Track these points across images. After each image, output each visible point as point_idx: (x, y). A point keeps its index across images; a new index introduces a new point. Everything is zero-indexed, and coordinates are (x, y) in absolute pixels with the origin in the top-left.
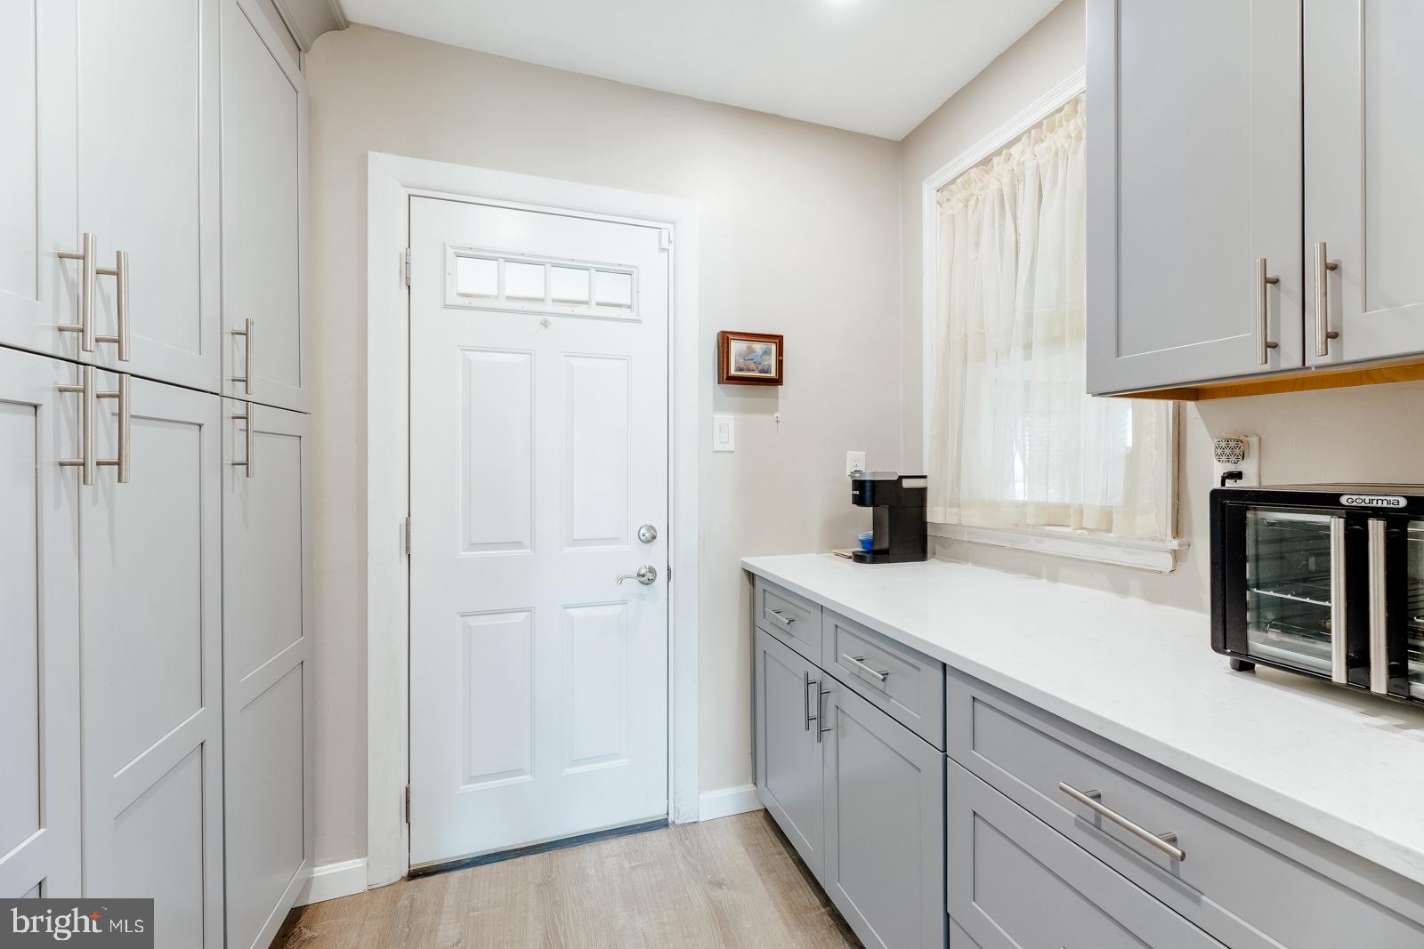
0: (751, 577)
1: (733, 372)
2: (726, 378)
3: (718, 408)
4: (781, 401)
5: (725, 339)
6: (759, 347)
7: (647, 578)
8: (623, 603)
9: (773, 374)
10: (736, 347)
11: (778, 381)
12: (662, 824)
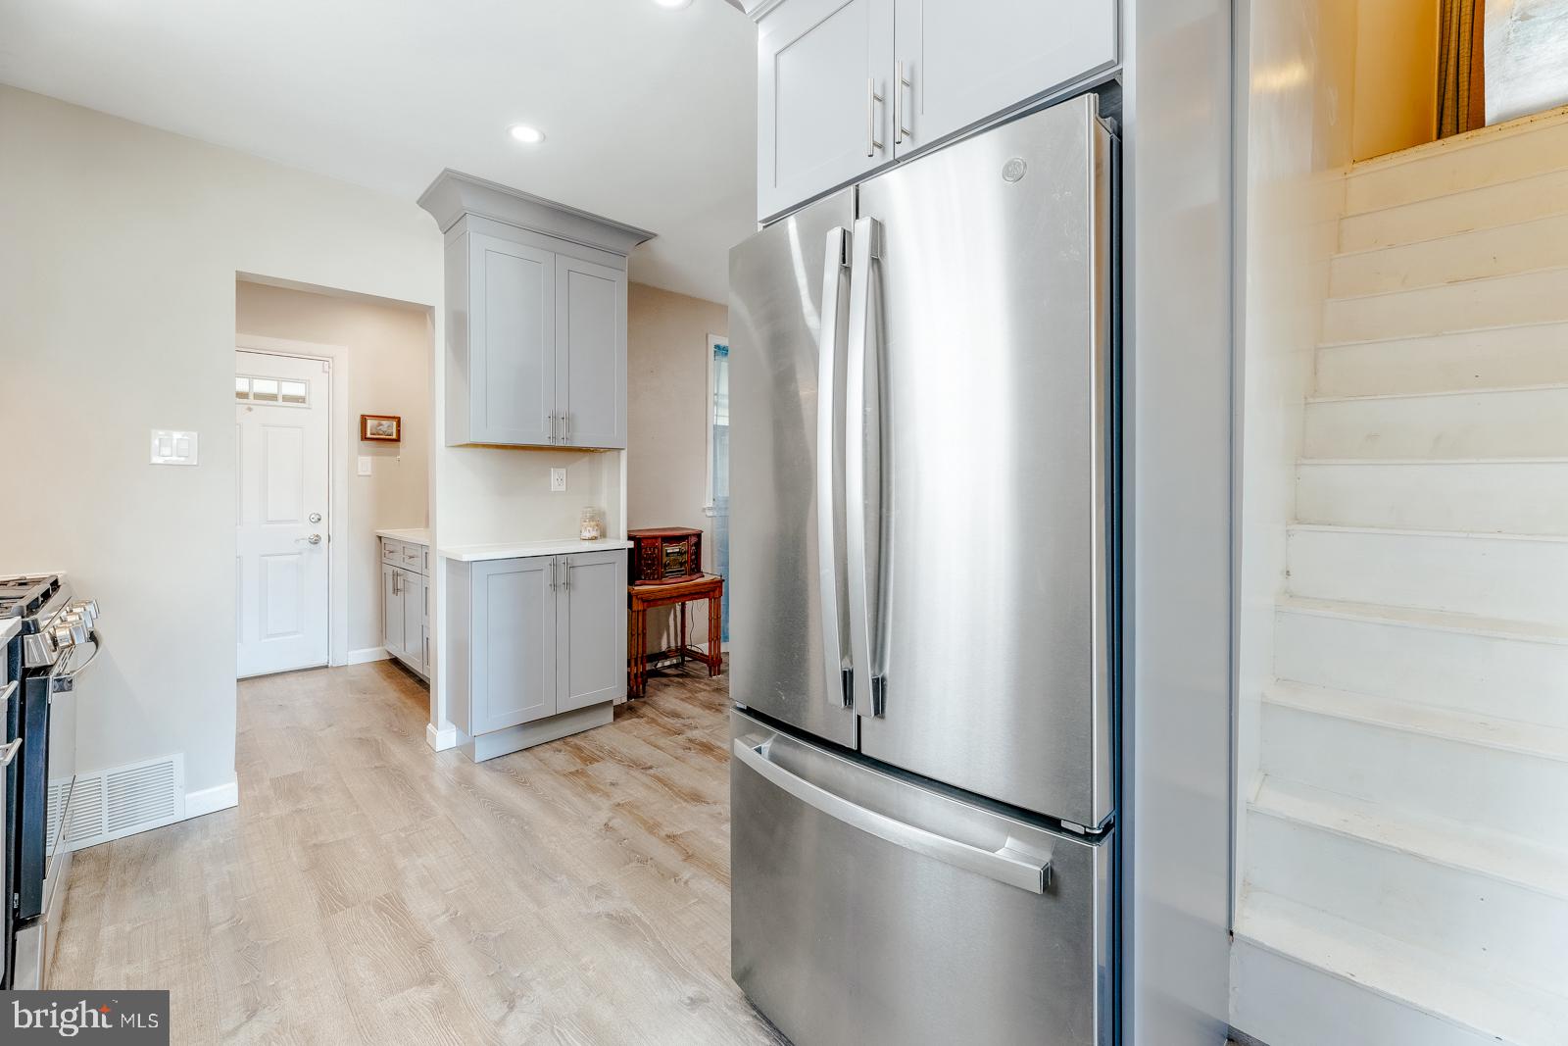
0: (380, 538)
1: (369, 435)
2: (364, 438)
3: (360, 453)
4: (401, 450)
5: (364, 419)
6: (385, 423)
7: (316, 541)
8: (300, 553)
9: (394, 436)
10: (370, 423)
11: (398, 440)
12: (327, 667)
